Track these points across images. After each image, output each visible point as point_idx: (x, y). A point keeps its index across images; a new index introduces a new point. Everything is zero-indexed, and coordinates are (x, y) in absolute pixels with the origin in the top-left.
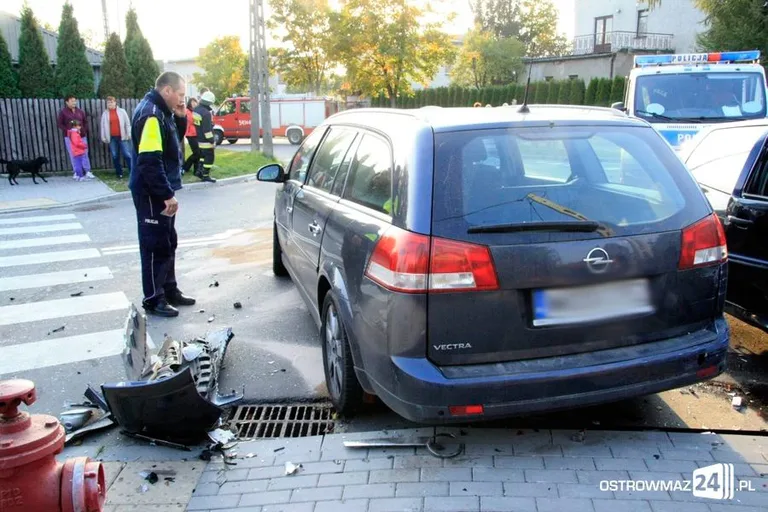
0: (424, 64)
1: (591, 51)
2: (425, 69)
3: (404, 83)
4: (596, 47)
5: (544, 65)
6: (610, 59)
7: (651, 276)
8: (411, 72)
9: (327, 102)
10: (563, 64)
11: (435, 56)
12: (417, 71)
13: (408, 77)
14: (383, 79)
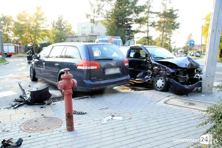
0: (41, 37)
1: (81, 35)
2: (42, 38)
3: (36, 41)
4: (82, 34)
5: (70, 38)
6: (86, 37)
7: (120, 67)
8: (38, 39)
9: (15, 46)
10: (75, 38)
11: (45, 35)
12: (40, 39)
13: (37, 40)
14: (31, 40)
